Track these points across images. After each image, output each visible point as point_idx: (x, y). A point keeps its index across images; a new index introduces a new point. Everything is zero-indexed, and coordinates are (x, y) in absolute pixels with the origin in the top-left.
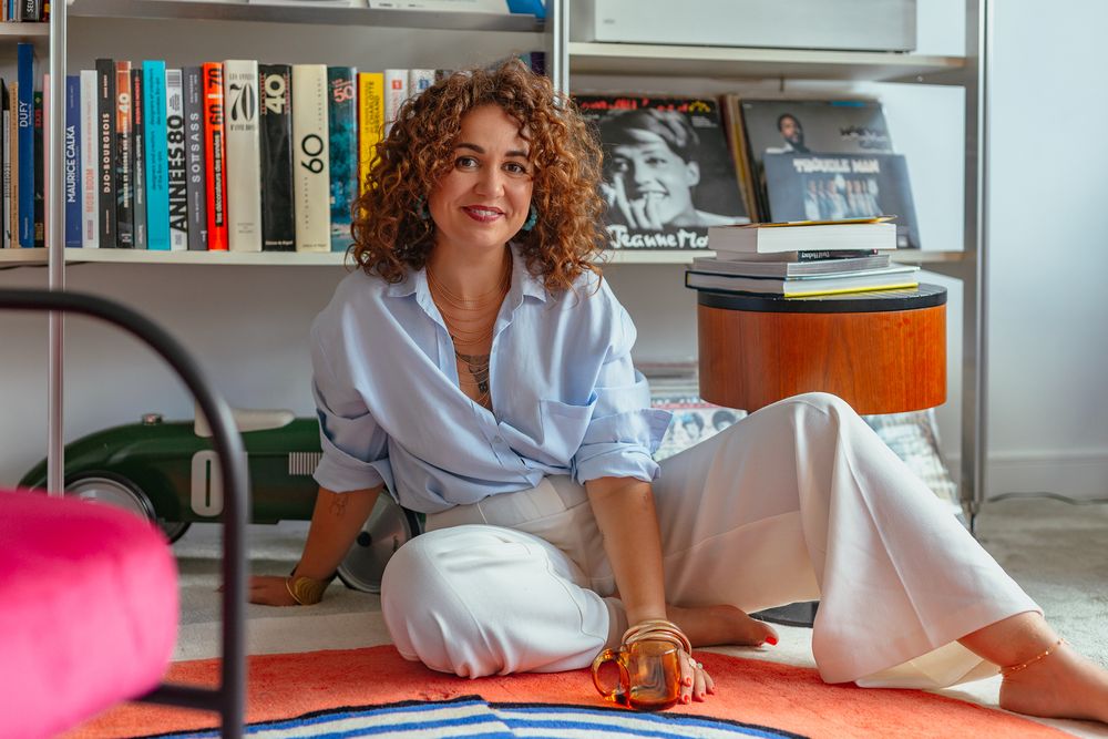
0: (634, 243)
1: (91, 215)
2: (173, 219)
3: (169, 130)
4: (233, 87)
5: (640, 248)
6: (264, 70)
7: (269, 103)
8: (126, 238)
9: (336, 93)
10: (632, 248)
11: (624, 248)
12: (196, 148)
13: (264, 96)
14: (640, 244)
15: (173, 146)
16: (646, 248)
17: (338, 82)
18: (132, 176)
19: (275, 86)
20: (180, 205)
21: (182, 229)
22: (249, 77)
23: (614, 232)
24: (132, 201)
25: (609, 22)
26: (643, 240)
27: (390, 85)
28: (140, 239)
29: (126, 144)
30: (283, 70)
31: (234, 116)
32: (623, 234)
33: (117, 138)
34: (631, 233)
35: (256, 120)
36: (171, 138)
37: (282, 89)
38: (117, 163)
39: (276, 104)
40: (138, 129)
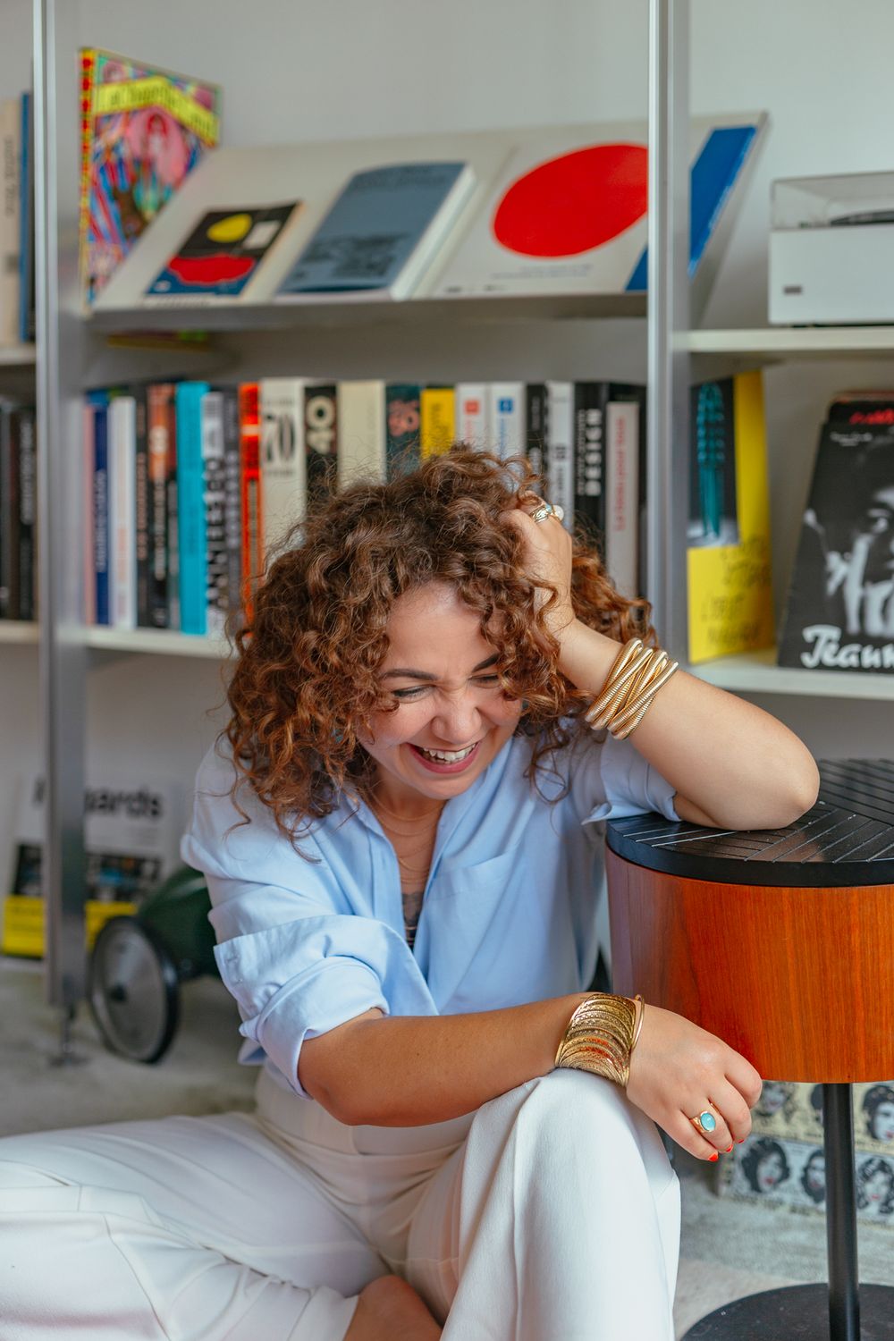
0: (842, 660)
1: (124, 587)
2: (211, 594)
3: (205, 476)
4: (270, 418)
5: (850, 669)
6: (310, 393)
7: (314, 438)
8: (160, 616)
9: (394, 422)
10: (837, 668)
11: (821, 667)
12: (233, 500)
13: (308, 428)
14: (853, 661)
15: (210, 498)
16: (860, 669)
17: (398, 406)
18: (166, 535)
19: (320, 413)
20: (217, 576)
21: (220, 608)
22: (287, 402)
23: (816, 638)
24: (167, 569)
25: (793, 290)
26: (859, 655)
27: (462, 408)
28: (175, 617)
29: (159, 496)
30: (330, 392)
31: (270, 457)
32: (829, 641)
33: (151, 486)
34: (845, 641)
35: (298, 462)
36: (209, 486)
37: (328, 419)
38: (151, 519)
39: (321, 441)
40: (172, 475)
